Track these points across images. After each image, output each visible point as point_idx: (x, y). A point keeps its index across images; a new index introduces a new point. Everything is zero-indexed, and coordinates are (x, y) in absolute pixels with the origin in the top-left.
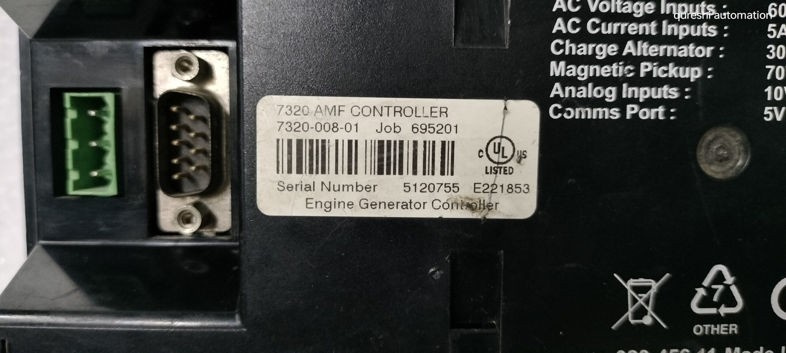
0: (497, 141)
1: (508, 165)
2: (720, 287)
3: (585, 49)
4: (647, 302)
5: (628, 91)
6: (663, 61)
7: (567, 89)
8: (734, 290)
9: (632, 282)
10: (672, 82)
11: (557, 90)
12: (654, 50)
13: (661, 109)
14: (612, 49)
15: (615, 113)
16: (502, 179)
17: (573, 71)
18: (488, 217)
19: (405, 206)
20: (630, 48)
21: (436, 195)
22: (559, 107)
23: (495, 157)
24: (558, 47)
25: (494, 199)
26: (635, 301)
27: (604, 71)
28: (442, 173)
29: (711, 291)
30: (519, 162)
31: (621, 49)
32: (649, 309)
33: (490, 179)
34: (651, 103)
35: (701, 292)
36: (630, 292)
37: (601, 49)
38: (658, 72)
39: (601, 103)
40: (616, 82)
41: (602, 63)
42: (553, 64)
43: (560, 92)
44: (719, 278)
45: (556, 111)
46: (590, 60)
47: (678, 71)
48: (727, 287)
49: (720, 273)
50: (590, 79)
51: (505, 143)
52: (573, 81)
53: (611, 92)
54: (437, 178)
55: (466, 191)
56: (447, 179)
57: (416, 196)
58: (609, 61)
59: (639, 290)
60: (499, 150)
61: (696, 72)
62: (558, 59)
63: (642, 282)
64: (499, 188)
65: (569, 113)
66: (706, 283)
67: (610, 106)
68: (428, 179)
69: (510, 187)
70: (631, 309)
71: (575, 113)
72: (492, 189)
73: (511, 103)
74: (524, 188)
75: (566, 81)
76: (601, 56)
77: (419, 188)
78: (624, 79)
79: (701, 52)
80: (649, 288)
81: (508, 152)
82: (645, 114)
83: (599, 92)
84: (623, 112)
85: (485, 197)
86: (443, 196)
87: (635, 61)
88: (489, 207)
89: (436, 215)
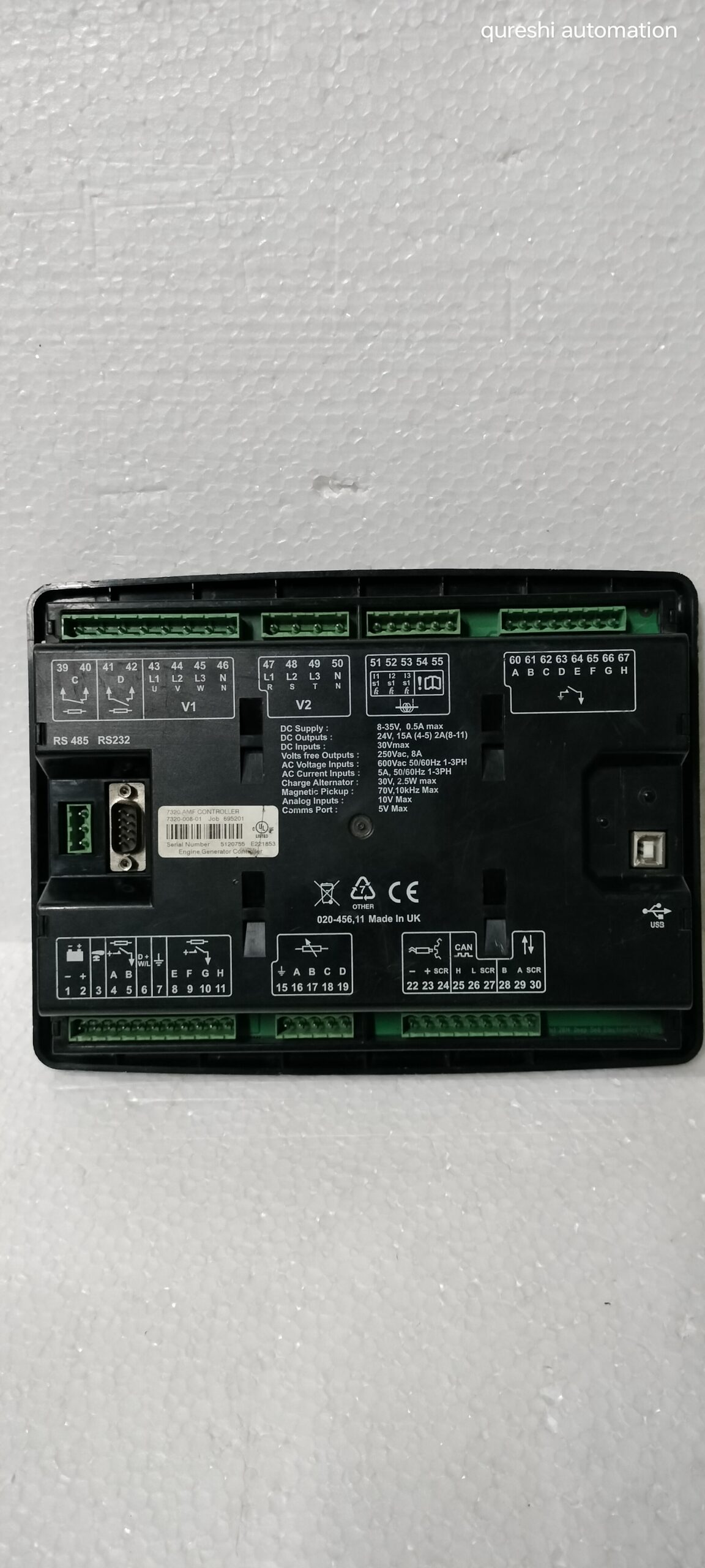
0: (261, 823)
1: (265, 834)
2: (364, 887)
3: (296, 784)
4: (330, 893)
5: (316, 801)
6: (331, 787)
7: (290, 800)
8: (370, 888)
9: (322, 885)
10: (335, 796)
11: (285, 801)
12: (326, 783)
13: (331, 808)
14: (308, 783)
15: (311, 811)
16: (263, 840)
17: (292, 793)
18: (258, 856)
19: (222, 852)
20: (316, 782)
21: (235, 847)
22: (287, 808)
23: (260, 830)
24: (285, 783)
25: (260, 849)
26: (324, 893)
27: (305, 793)
28: (237, 838)
29: (359, 889)
30: (270, 832)
31: (312, 783)
32: (331, 897)
33: (258, 840)
34: (326, 806)
35: (355, 889)
36: (322, 889)
37: (303, 783)
38: (329, 792)
39: (305, 806)
40: (311, 797)
41: (304, 789)
42: (283, 790)
43: (287, 802)
44: (363, 883)
45: (285, 810)
46: (299, 788)
47: (338, 792)
48: (367, 887)
49: (363, 880)
50: (299, 796)
51: (264, 824)
52: (292, 797)
53: (308, 801)
54: (235, 840)
55: (248, 846)
56: (239, 840)
57: (226, 848)
58: (307, 788)
59: (325, 888)
60: (262, 827)
61: (346, 792)
62: (285, 788)
63: (327, 884)
64: (262, 844)
65: (291, 811)
66: (357, 885)
67: (308, 807)
68: (232, 840)
69: (267, 843)
70: (323, 897)
71: (293, 811)
72: (259, 844)
73: (266, 807)
74: (273, 844)
75: (289, 797)
76: (304, 786)
77: (227, 844)
78: (314, 795)
79: (348, 783)
80: (331, 887)
81: (265, 828)
82: (324, 810)
83: (303, 802)
84: (314, 810)
85: (256, 848)
86: (238, 847)
87: (319, 788)
88: (258, 852)
89: (235, 856)
